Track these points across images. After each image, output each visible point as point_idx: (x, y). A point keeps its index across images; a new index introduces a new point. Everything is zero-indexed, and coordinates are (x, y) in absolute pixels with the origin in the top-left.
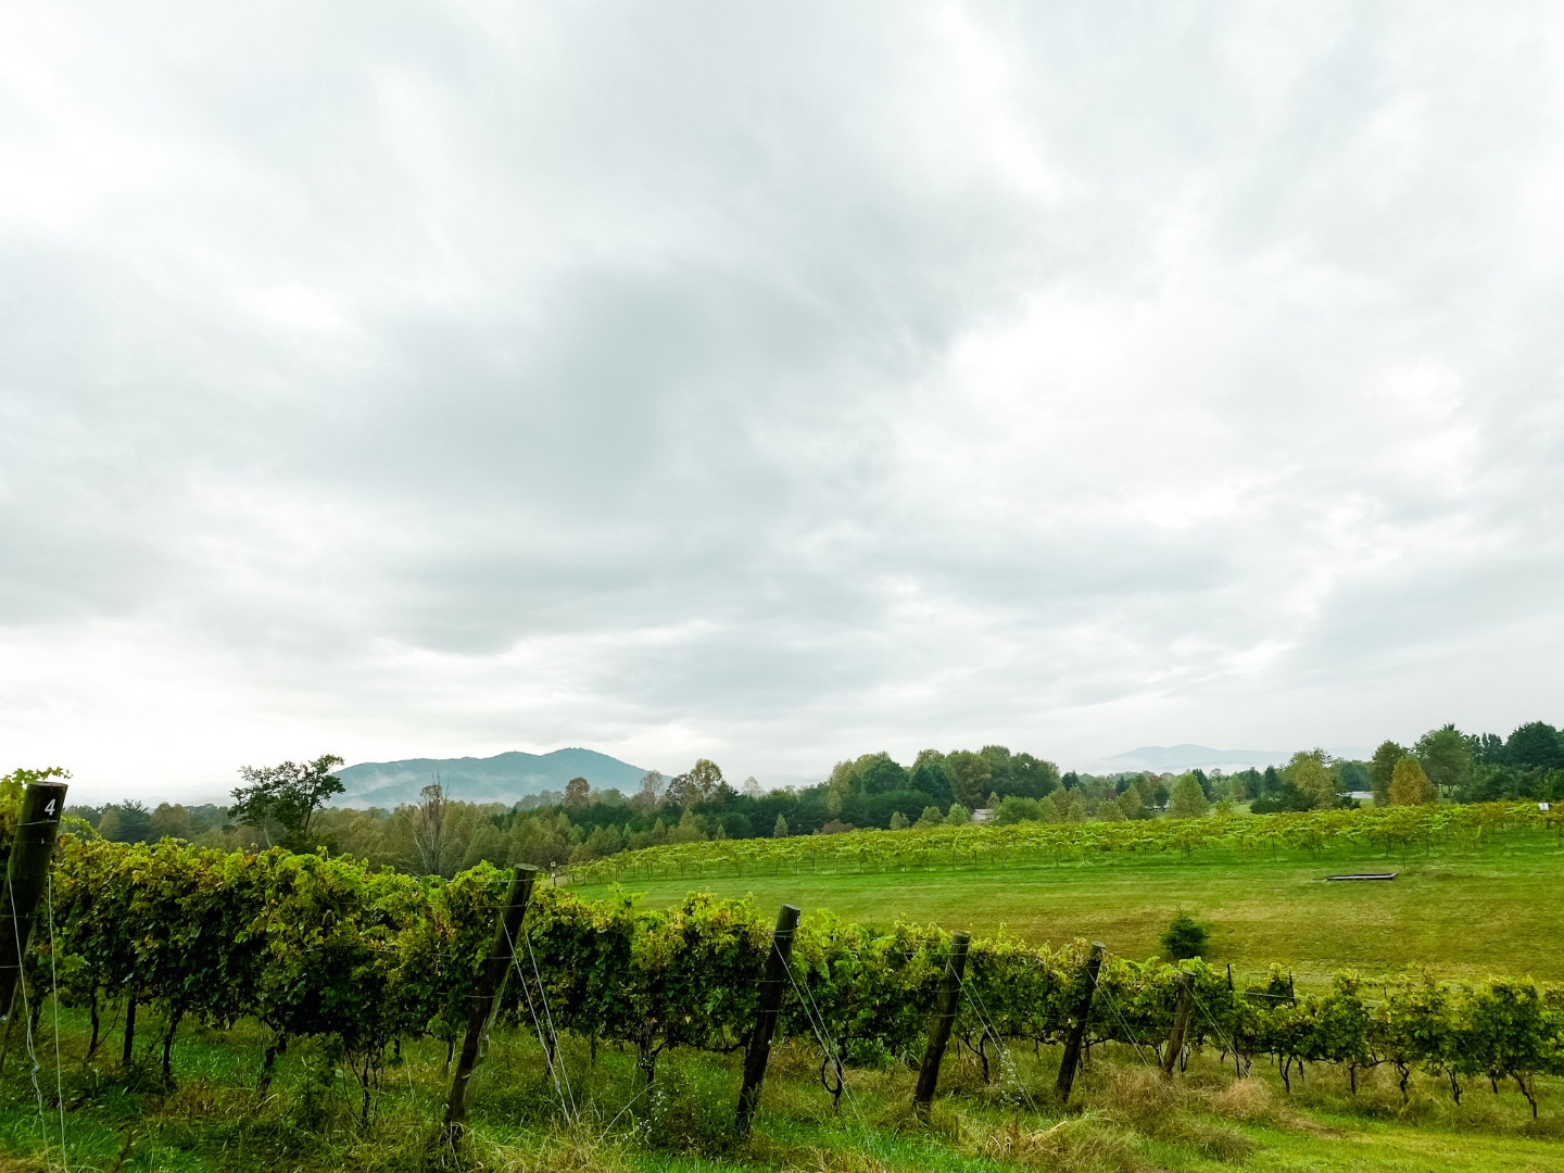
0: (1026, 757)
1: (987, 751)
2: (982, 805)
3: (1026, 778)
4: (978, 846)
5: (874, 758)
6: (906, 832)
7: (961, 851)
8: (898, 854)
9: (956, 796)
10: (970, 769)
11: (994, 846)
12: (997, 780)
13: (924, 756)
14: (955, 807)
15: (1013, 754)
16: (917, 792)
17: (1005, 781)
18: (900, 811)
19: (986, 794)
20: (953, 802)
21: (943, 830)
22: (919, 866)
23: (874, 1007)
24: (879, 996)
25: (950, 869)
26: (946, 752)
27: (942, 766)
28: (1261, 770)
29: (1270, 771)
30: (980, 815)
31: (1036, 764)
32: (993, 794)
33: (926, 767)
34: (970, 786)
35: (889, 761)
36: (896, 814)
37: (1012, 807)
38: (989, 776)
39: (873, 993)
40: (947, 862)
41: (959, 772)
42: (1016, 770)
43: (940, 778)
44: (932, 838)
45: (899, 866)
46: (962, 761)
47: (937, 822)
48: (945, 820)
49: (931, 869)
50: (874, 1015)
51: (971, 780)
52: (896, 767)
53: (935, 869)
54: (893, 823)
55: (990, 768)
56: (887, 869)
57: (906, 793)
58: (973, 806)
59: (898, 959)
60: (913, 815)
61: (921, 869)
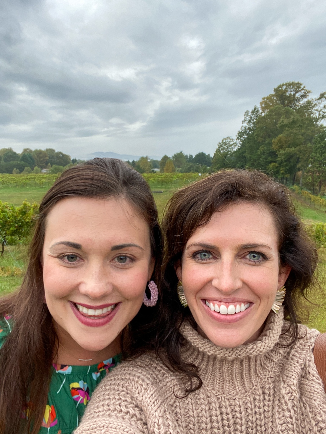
0: (60, 153)
1: (48, 150)
2: (45, 168)
3: (60, 159)
4: (44, 180)
5: (6, 150)
6: (18, 175)
7: (38, 182)
8: (16, 182)
9: (36, 164)
10: (41, 155)
11: (49, 181)
12: (51, 159)
13: (25, 150)
14: (36, 168)
15: (56, 151)
16: (23, 162)
17: (53, 160)
18: (16, 168)
19: (47, 164)
20: (35, 166)
21: (32, 175)
22: (23, 186)
23: (15, 227)
24: (17, 223)
25: (34, 187)
26: (33, 149)
27: (32, 154)
28: (131, 161)
29: (133, 161)
30: (44, 171)
31: (63, 155)
32: (49, 164)
33: (26, 154)
34: (41, 161)
35: (12, 151)
36: (15, 169)
37: (55, 169)
38: (48, 158)
39: (15, 222)
40: (33, 185)
41: (38, 156)
42: (57, 157)
43: (31, 158)
44: (28, 177)
45: (16, 186)
46: (39, 153)
47: (30, 172)
48: (32, 171)
49: (27, 187)
50: (15, 229)
51: (42, 159)
52: (15, 153)
53: (29, 187)
54: (14, 172)
55: (49, 156)
56: (12, 187)
57: (19, 162)
58: (42, 168)
59: (23, 212)
60: (21, 169)
61: (24, 187)
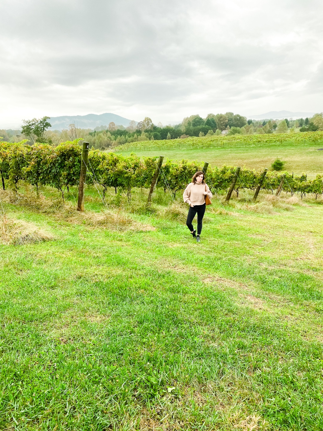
0: (238, 115)
1: (227, 114)
2: (225, 129)
3: (237, 121)
4: (225, 141)
5: (195, 116)
6: (204, 137)
7: (220, 143)
8: (203, 144)
9: (217, 127)
10: (222, 119)
11: (229, 141)
12: (229, 122)
13: (209, 115)
14: (217, 130)
15: (234, 114)
16: (207, 126)
17: (232, 122)
18: (202, 131)
19: (226, 126)
20: (217, 128)
21: (215, 137)
22: (208, 147)
25: (217, 148)
26: (215, 114)
27: (214, 118)
30: (224, 132)
31: (240, 118)
32: (228, 126)
33: (210, 119)
34: (222, 124)
35: (199, 117)
36: (201, 132)
37: (234, 130)
38: (227, 121)
40: (216, 146)
41: (219, 120)
42: (235, 119)
43: (214, 122)
44: (212, 139)
45: (203, 147)
46: (220, 117)
47: (212, 134)
48: (214, 134)
49: (211, 148)
51: (222, 122)
52: (201, 119)
53: (212, 148)
54: (200, 135)
55: (228, 119)
56: (199, 148)
57: (204, 126)
58: (222, 130)
60: (205, 132)
61: (209, 148)
